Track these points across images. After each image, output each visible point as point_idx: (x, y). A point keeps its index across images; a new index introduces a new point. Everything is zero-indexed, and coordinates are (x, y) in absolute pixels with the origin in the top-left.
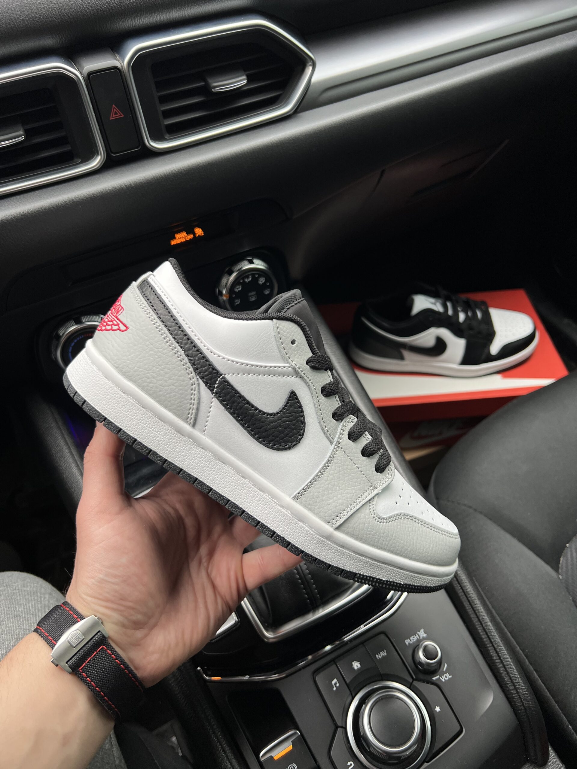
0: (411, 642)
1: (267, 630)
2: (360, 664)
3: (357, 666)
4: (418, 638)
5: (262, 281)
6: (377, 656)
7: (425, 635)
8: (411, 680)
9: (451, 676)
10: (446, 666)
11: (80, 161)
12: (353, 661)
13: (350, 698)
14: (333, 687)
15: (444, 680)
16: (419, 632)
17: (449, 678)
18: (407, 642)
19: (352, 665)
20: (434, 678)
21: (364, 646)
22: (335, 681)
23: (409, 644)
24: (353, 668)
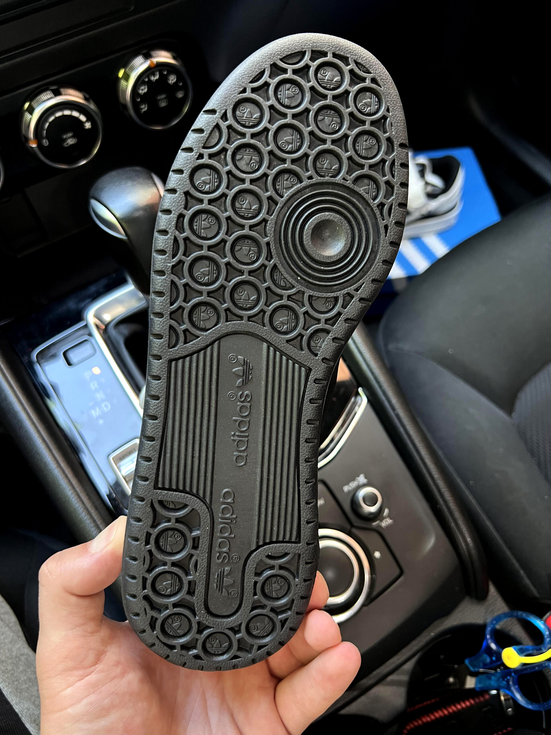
0: (350, 489)
4: (358, 483)
5: (172, 79)
7: (365, 481)
9: (392, 521)
15: (383, 525)
16: (359, 477)
17: (389, 523)
18: (346, 489)
20: (374, 524)
23: (348, 491)
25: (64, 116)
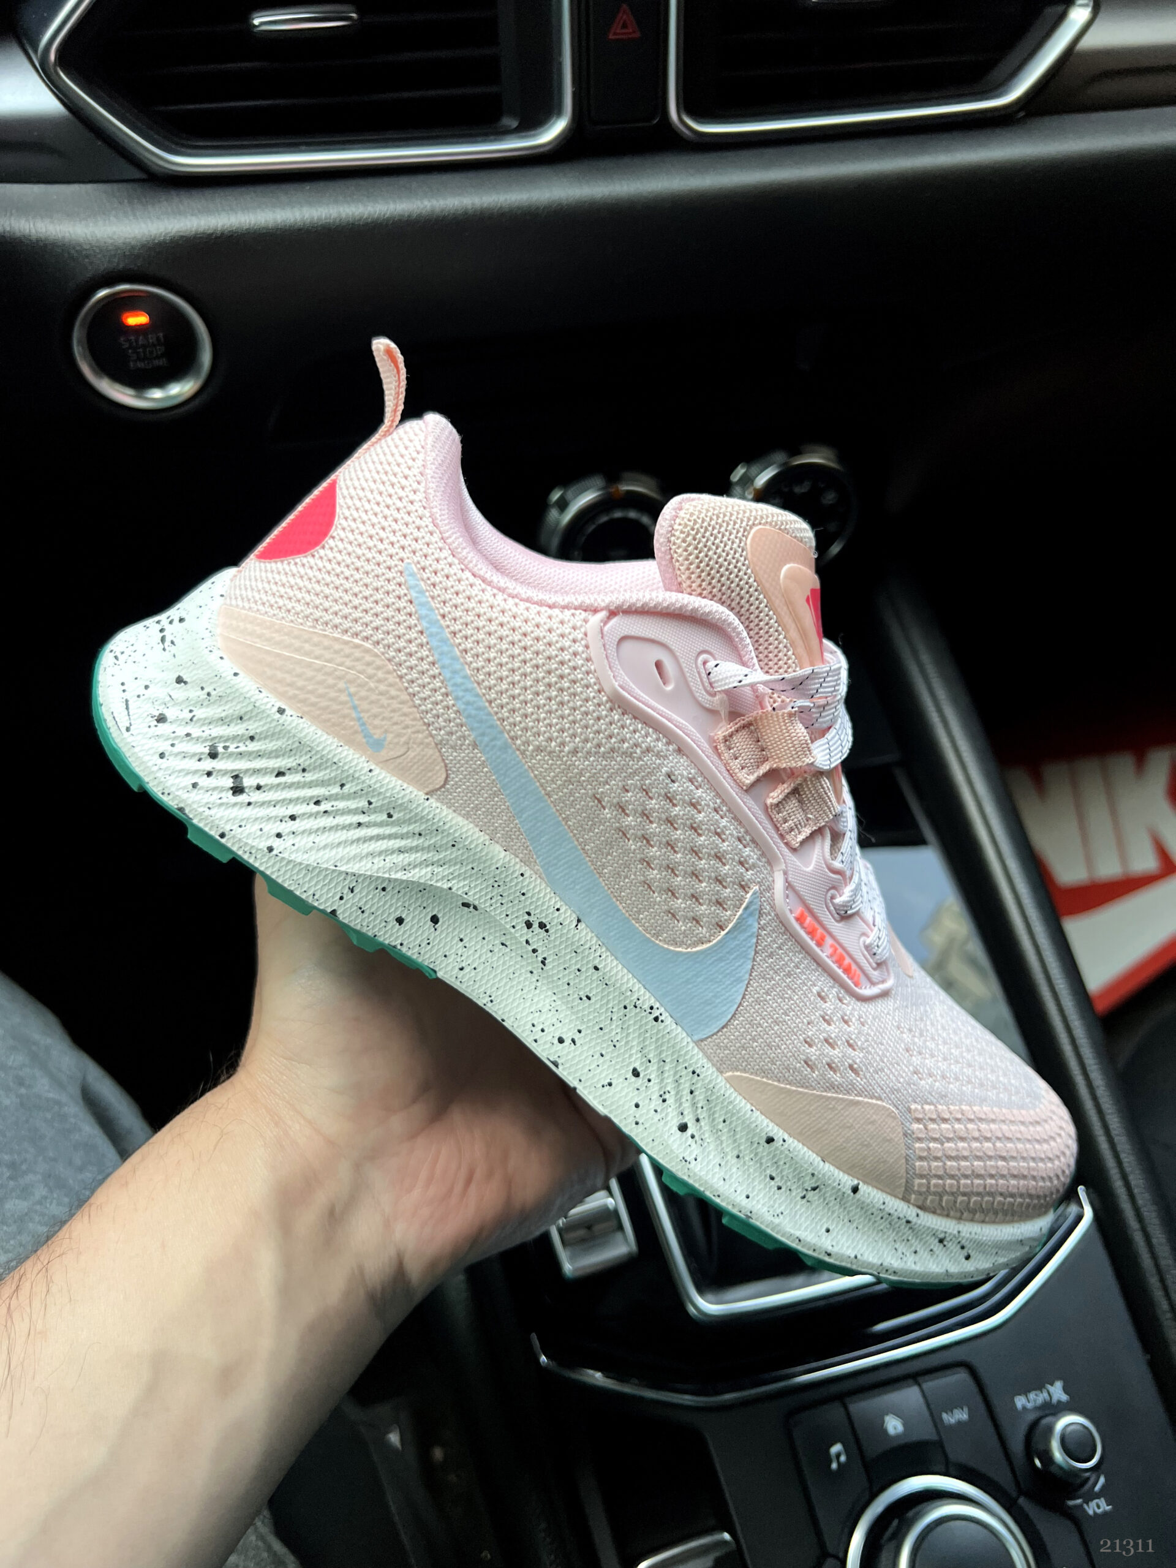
0: (1029, 1406)
1: (701, 1291)
2: (904, 1425)
3: (895, 1428)
4: (1048, 1398)
5: (830, 498)
6: (944, 1416)
7: (1064, 1398)
8: (1014, 1494)
9: (1110, 1507)
10: (1102, 1480)
11: (515, 124)
12: (887, 1414)
13: (867, 1497)
14: (830, 1462)
15: (1091, 1512)
16: (1052, 1385)
17: (1105, 1513)
18: (1020, 1402)
19: (883, 1422)
20: (1071, 1503)
21: (919, 1385)
22: (836, 1448)
23: (1024, 1408)
24: (885, 1431)
25: (625, 520)
